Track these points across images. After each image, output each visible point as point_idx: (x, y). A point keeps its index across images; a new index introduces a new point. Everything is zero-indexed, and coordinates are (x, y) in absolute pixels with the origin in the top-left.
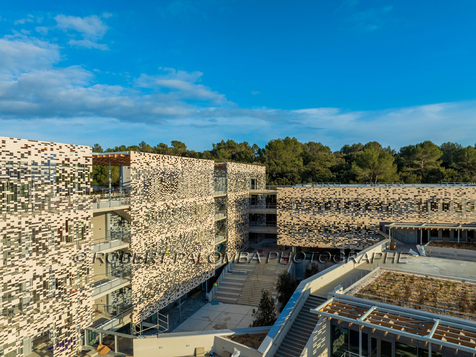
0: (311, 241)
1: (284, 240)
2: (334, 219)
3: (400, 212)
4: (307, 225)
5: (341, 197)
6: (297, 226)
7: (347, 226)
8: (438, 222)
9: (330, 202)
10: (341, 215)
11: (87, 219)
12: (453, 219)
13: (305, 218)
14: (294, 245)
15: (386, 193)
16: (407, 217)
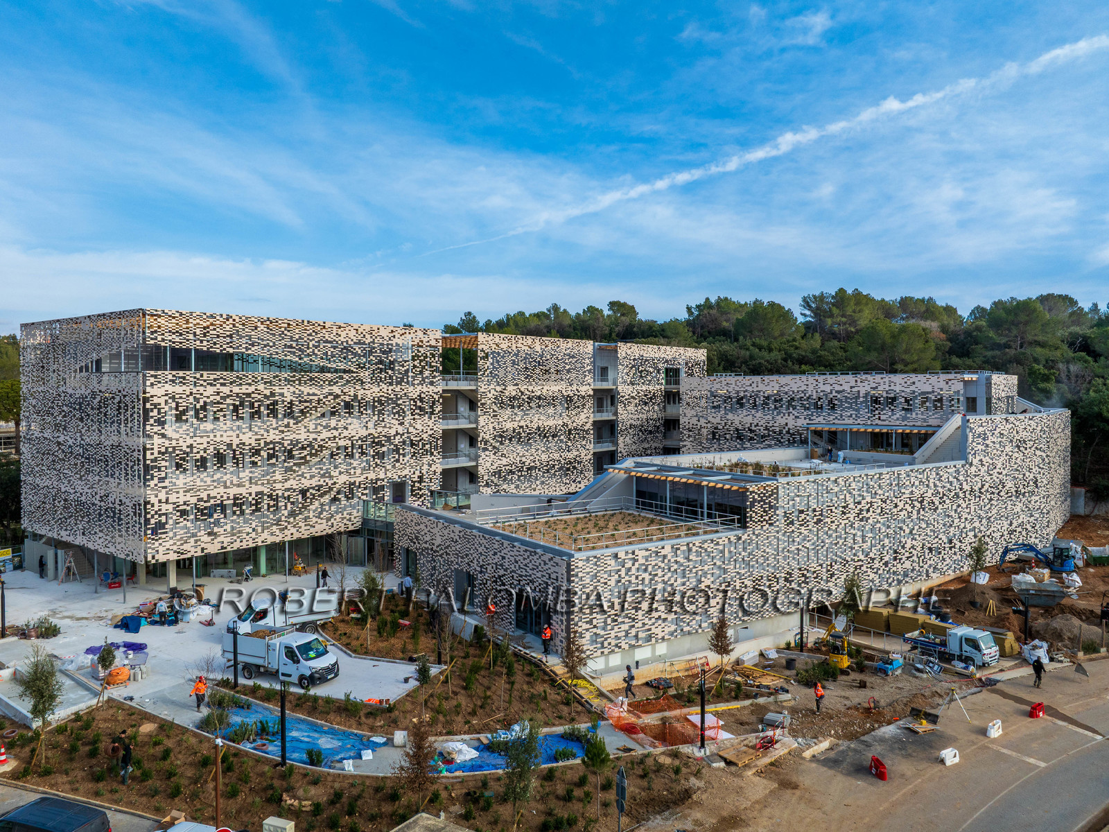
1: (688, 448)
2: (750, 419)
3: (833, 410)
4: (717, 428)
8: (879, 423)
9: (745, 397)
10: (759, 414)
11: (436, 393)
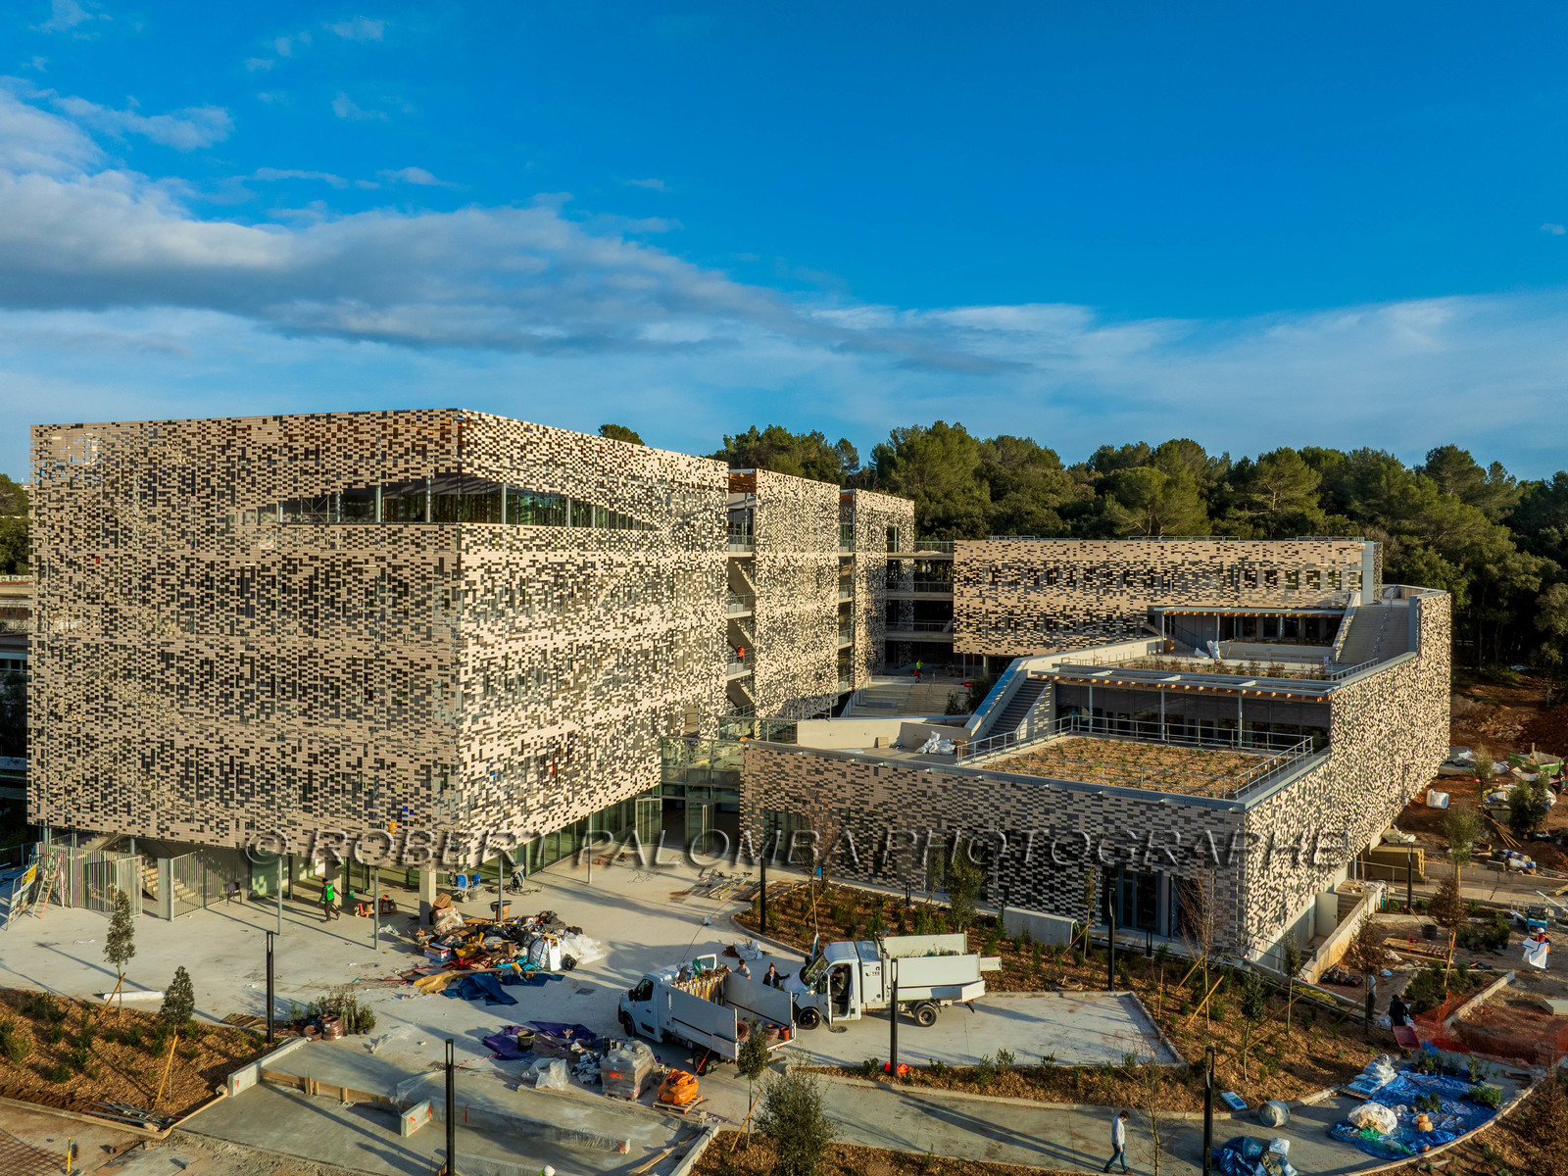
0: (1019, 643)
1: (966, 642)
2: (1063, 600)
3: (1185, 588)
4: (1011, 613)
5: (1078, 558)
6: (993, 616)
7: (1088, 613)
8: (1250, 604)
9: (1056, 569)
10: (1078, 593)
11: (723, 563)
12: (1275, 599)
13: (1009, 599)
14: (987, 652)
15: (1160, 551)
16: (1197, 595)
